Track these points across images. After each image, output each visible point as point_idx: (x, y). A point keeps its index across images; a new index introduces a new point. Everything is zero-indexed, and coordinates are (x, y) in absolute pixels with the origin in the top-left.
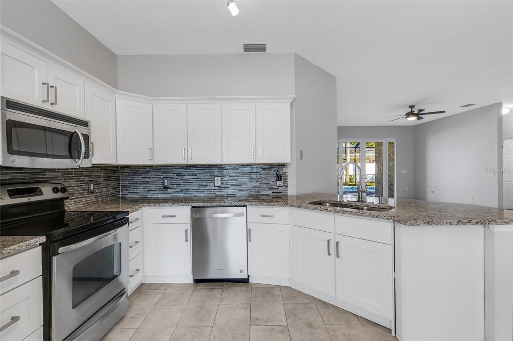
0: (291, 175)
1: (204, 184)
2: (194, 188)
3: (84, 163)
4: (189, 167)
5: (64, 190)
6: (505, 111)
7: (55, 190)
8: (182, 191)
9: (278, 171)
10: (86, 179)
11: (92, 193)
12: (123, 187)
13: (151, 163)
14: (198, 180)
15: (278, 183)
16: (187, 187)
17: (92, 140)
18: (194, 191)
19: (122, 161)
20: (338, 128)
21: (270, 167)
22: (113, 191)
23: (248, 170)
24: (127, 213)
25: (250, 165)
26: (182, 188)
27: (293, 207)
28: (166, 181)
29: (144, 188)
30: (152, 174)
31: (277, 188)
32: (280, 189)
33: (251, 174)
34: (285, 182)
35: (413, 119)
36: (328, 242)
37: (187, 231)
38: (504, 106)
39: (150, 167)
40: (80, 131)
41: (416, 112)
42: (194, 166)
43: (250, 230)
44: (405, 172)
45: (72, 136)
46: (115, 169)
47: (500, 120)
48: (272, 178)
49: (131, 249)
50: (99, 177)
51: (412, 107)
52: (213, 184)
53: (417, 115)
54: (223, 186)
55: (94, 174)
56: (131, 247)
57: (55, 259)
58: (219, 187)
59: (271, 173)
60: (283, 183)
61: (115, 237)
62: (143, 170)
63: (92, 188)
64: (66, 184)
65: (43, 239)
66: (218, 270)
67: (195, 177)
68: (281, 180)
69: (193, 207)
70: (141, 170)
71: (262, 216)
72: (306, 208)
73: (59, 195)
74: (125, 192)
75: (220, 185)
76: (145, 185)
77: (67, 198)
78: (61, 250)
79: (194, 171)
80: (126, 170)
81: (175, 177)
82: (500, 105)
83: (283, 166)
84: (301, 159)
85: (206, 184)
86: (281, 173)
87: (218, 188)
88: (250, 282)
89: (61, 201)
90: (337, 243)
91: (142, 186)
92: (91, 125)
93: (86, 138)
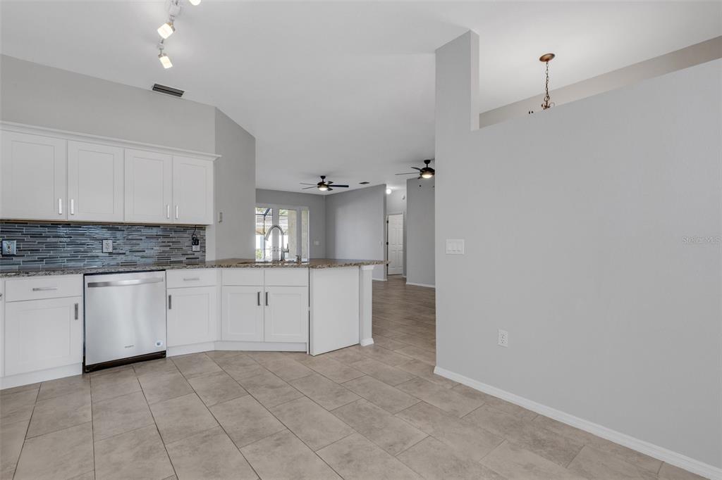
0: (210, 238)
2: (65, 255)
6: (388, 192)
8: (41, 260)
9: (195, 233)
15: (194, 248)
18: (66, 259)
20: (257, 190)
21: (184, 228)
23: (154, 231)
25: (157, 226)
26: (42, 255)
27: (222, 267)
28: (7, 245)
31: (193, 253)
32: (196, 254)
33: (158, 236)
34: (203, 247)
35: (323, 189)
36: (259, 293)
37: (76, 306)
38: (387, 187)
41: (326, 183)
43: (170, 297)
44: (317, 243)
47: (385, 197)
48: (188, 242)
51: (323, 177)
53: (327, 186)
54: (114, 251)
58: (110, 253)
59: (186, 235)
60: (201, 247)
66: (126, 347)
68: (198, 244)
69: (85, 274)
72: (237, 266)
75: (110, 250)
81: (28, 239)
82: (385, 186)
83: (202, 228)
84: (221, 221)
86: (198, 236)
87: (107, 255)
88: (167, 356)
90: (267, 293)
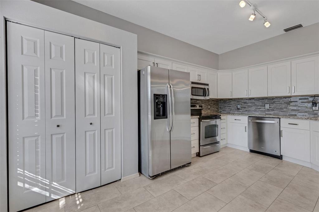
1: (258, 107)
2: (252, 109)
3: (207, 98)
4: (250, 99)
5: (202, 107)
7: (200, 106)
9: (314, 100)
10: (207, 104)
11: (209, 109)
12: (220, 108)
13: (231, 98)
14: (255, 105)
15: (314, 108)
16: (249, 109)
17: (209, 90)
19: (220, 97)
22: (216, 109)
23: (288, 100)
24: (220, 115)
26: (246, 109)
27: (312, 119)
28: (238, 106)
29: (229, 109)
30: (232, 102)
31: (313, 111)
32: (315, 111)
33: (290, 102)
37: (246, 127)
39: (231, 99)
40: (206, 87)
42: (253, 99)
43: (282, 131)
45: (204, 89)
46: (217, 101)
49: (222, 130)
50: (211, 103)
52: (264, 108)
54: (270, 109)
55: (210, 102)
56: (222, 129)
57: (201, 122)
61: (216, 122)
62: (229, 101)
63: (209, 107)
64: (202, 105)
65: (199, 117)
67: (254, 104)
68: (316, 106)
69: (249, 117)
70: (227, 101)
71: (289, 124)
73: (200, 108)
74: (221, 110)
75: (268, 108)
76: (229, 108)
77: (202, 109)
78: (202, 120)
79: (253, 101)
80: (222, 101)
81: (243, 104)
85: (260, 108)
86: (317, 101)
87: (267, 110)
88: (283, 159)
89: (201, 110)
91: (228, 108)
92: (209, 85)
93: (208, 89)
